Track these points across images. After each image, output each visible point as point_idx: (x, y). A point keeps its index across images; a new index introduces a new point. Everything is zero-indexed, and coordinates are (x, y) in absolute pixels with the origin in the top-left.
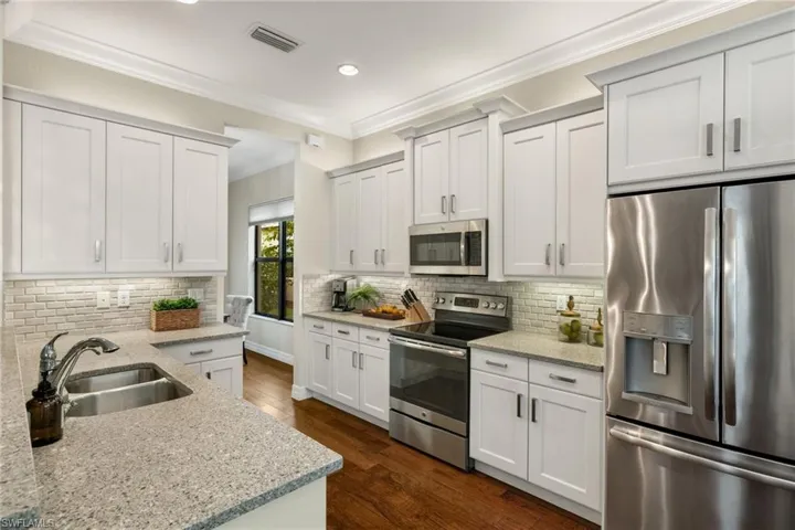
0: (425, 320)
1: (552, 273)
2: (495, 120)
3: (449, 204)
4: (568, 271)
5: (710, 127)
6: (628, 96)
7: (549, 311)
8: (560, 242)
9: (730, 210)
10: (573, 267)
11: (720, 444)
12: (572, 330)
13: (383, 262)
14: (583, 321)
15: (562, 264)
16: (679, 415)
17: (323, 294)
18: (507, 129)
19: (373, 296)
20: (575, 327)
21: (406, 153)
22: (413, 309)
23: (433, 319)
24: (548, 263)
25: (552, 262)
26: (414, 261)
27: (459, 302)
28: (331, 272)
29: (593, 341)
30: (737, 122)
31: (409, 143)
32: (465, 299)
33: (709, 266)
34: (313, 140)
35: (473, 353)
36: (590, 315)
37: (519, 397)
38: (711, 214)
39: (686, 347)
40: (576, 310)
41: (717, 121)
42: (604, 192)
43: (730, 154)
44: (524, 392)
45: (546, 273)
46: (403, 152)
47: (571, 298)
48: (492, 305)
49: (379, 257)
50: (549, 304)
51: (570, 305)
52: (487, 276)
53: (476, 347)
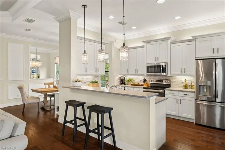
0: (148, 86)
1: (182, 74)
2: (169, 41)
3: (157, 59)
4: (185, 74)
5: (214, 49)
6: (199, 41)
7: (180, 82)
8: (184, 68)
9: (217, 63)
10: (187, 73)
11: (216, 102)
12: (186, 86)
13: (137, 72)
14: (188, 85)
15: (184, 72)
16: (208, 98)
17: (118, 80)
18: (171, 43)
19: (132, 80)
20: (186, 85)
21: (145, 46)
22: (146, 83)
23: (150, 86)
24: (181, 72)
25: (182, 71)
26: (148, 72)
27: (157, 81)
28: (120, 75)
29: (190, 88)
30: (218, 48)
31: (146, 44)
32: (159, 81)
33: (214, 73)
34: (117, 41)
35: (166, 91)
36: (189, 83)
37: (177, 99)
38: (214, 64)
39: (210, 86)
40: (186, 82)
41: (215, 48)
42: (195, 59)
43: (217, 53)
44: (178, 98)
45: (181, 74)
46: (144, 46)
47: (185, 79)
48: (167, 82)
49: (136, 71)
50: (180, 81)
51: (185, 81)
52: (167, 75)
53: (167, 90)
